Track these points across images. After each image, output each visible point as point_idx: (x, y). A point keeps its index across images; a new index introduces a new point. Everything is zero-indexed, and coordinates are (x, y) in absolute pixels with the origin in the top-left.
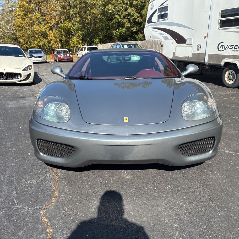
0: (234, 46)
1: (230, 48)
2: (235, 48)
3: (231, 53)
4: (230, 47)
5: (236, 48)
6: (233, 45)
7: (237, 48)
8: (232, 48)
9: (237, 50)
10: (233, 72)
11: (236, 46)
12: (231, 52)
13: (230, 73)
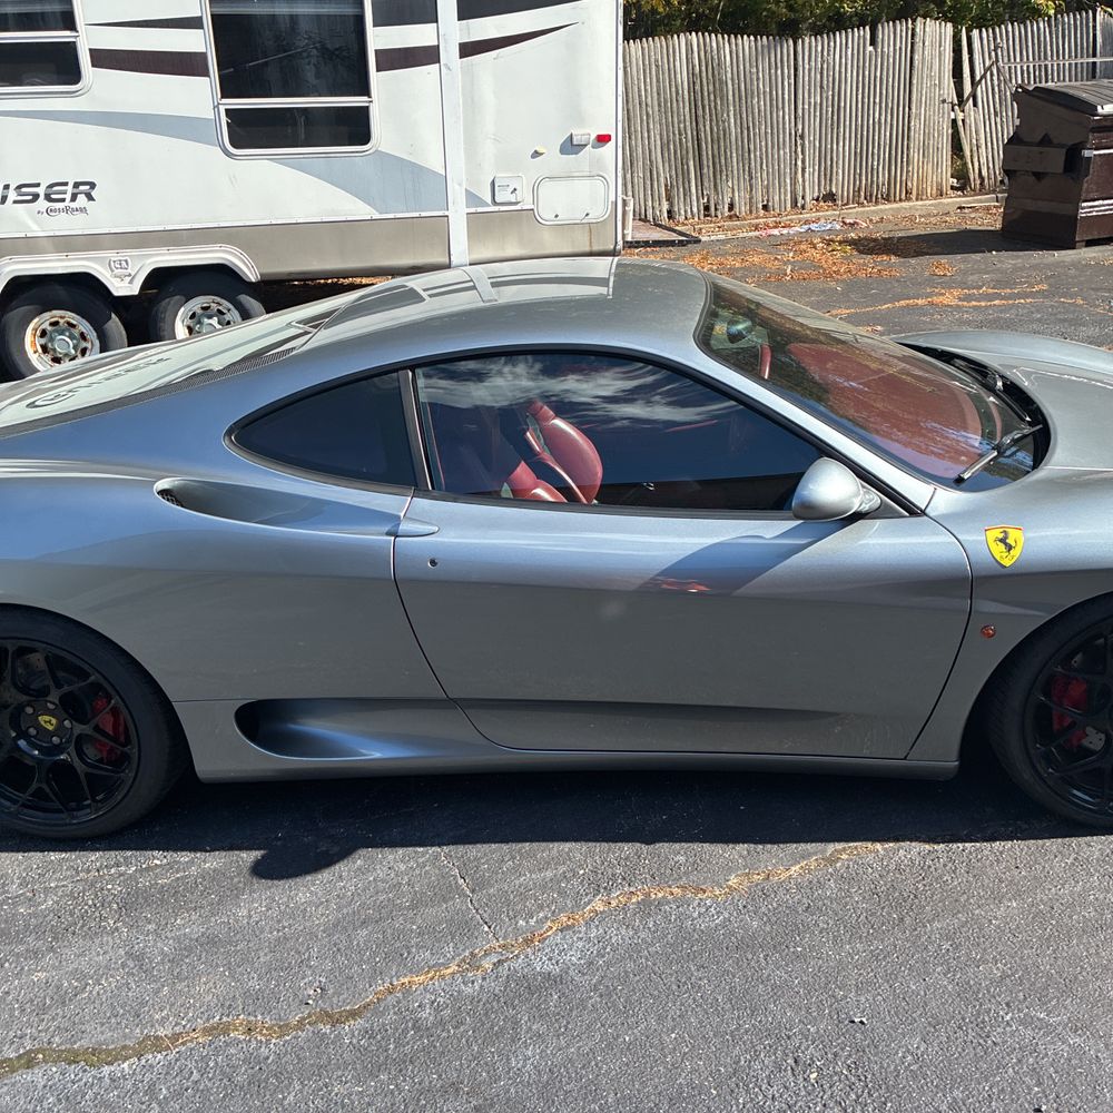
0: (41, 191)
1: (15, 202)
2: (53, 196)
3: (35, 227)
4: (12, 196)
5: (63, 200)
6: (38, 185)
7: (68, 197)
8: (30, 197)
9: (67, 210)
10: (61, 321)
11: (56, 188)
12: (36, 222)
13: (43, 327)
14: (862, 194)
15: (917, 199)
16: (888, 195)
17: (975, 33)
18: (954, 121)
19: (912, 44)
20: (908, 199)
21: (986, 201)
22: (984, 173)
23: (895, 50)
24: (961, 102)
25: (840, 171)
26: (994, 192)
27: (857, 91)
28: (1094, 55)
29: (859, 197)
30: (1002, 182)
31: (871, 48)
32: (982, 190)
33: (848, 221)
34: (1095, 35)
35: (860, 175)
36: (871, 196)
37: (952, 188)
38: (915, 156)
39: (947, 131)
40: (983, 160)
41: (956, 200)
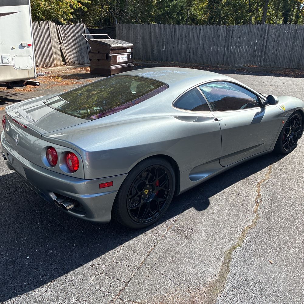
14: (44, 65)
15: (57, 67)
16: (50, 66)
17: (59, 26)
18: (60, 47)
19: (49, 28)
20: (55, 67)
21: (72, 67)
22: (69, 61)
23: (45, 28)
24: (60, 43)
25: (38, 59)
26: (73, 65)
27: (38, 38)
28: (85, 33)
29: (44, 66)
30: (73, 63)
31: (39, 27)
32: (69, 65)
33: (46, 72)
34: (84, 29)
35: (43, 60)
36: (46, 66)
37: (63, 64)
38: (55, 56)
39: (59, 50)
40: (68, 58)
41: (65, 67)
